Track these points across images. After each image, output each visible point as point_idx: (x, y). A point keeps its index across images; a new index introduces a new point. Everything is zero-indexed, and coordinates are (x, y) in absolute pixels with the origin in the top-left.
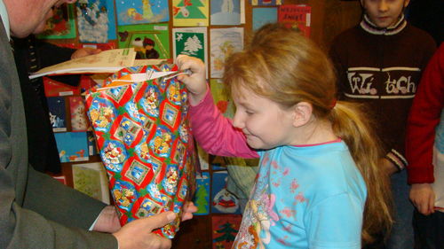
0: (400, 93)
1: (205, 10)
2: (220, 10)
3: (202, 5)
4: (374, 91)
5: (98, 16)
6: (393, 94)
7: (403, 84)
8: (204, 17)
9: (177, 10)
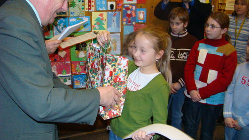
0: (183, 59)
1: (105, 26)
2: (111, 27)
3: (104, 25)
4: (174, 57)
5: (62, 29)
6: (181, 59)
7: (185, 55)
8: (105, 29)
9: (94, 26)
